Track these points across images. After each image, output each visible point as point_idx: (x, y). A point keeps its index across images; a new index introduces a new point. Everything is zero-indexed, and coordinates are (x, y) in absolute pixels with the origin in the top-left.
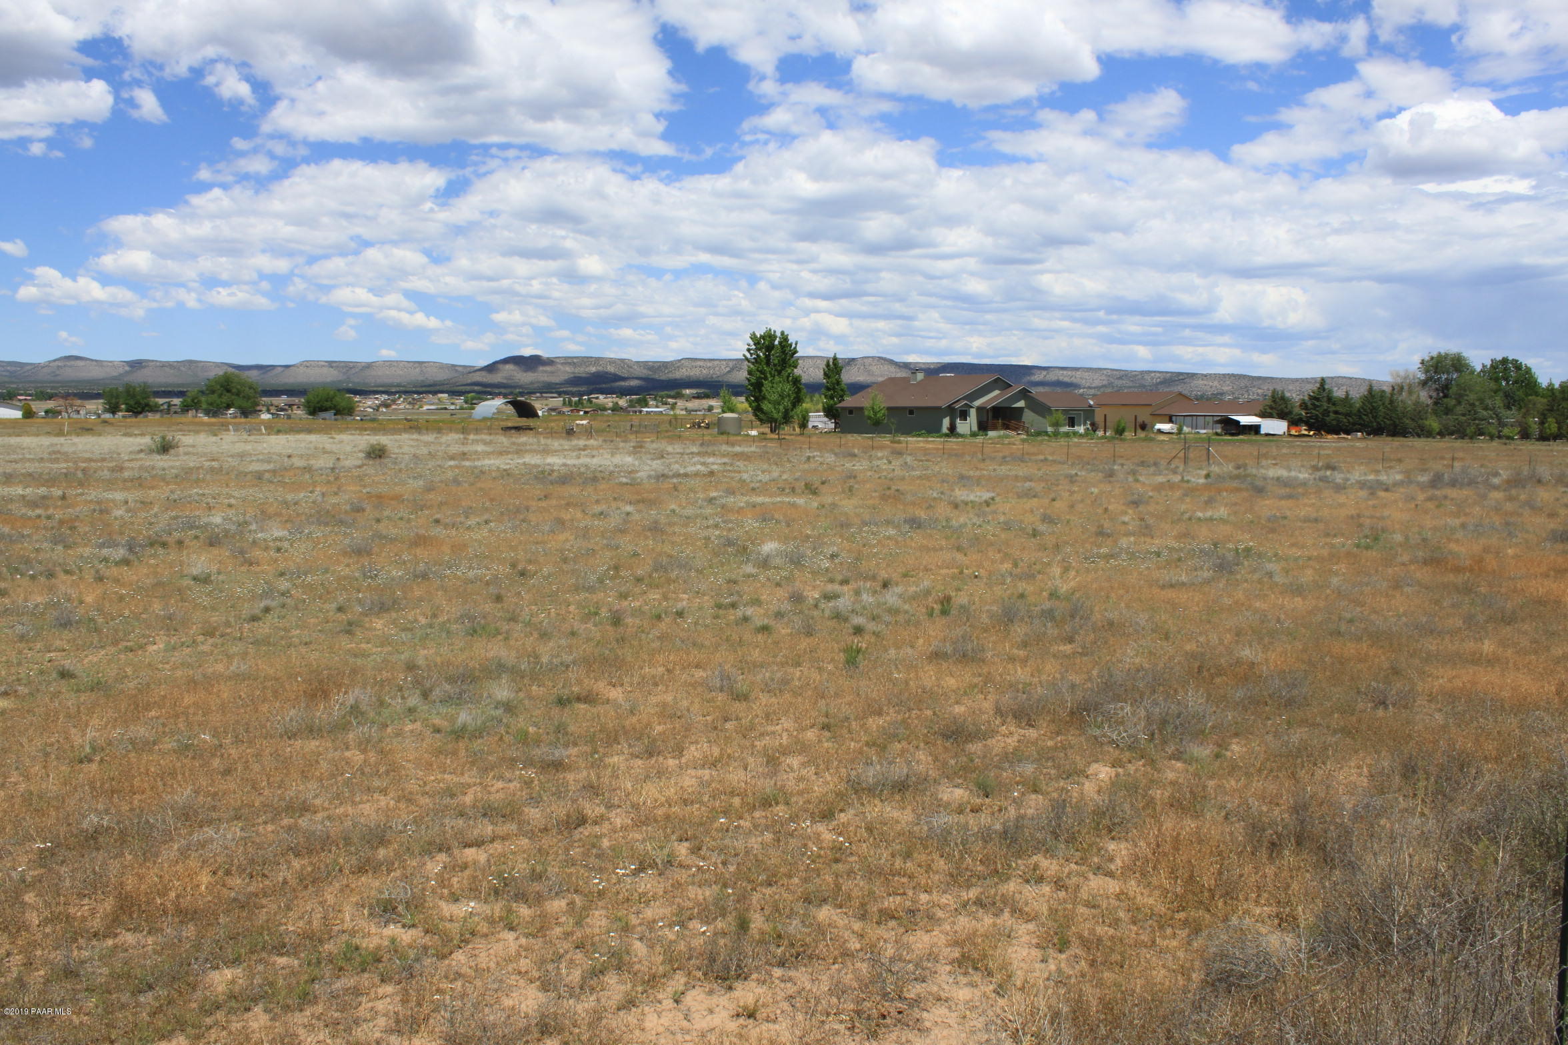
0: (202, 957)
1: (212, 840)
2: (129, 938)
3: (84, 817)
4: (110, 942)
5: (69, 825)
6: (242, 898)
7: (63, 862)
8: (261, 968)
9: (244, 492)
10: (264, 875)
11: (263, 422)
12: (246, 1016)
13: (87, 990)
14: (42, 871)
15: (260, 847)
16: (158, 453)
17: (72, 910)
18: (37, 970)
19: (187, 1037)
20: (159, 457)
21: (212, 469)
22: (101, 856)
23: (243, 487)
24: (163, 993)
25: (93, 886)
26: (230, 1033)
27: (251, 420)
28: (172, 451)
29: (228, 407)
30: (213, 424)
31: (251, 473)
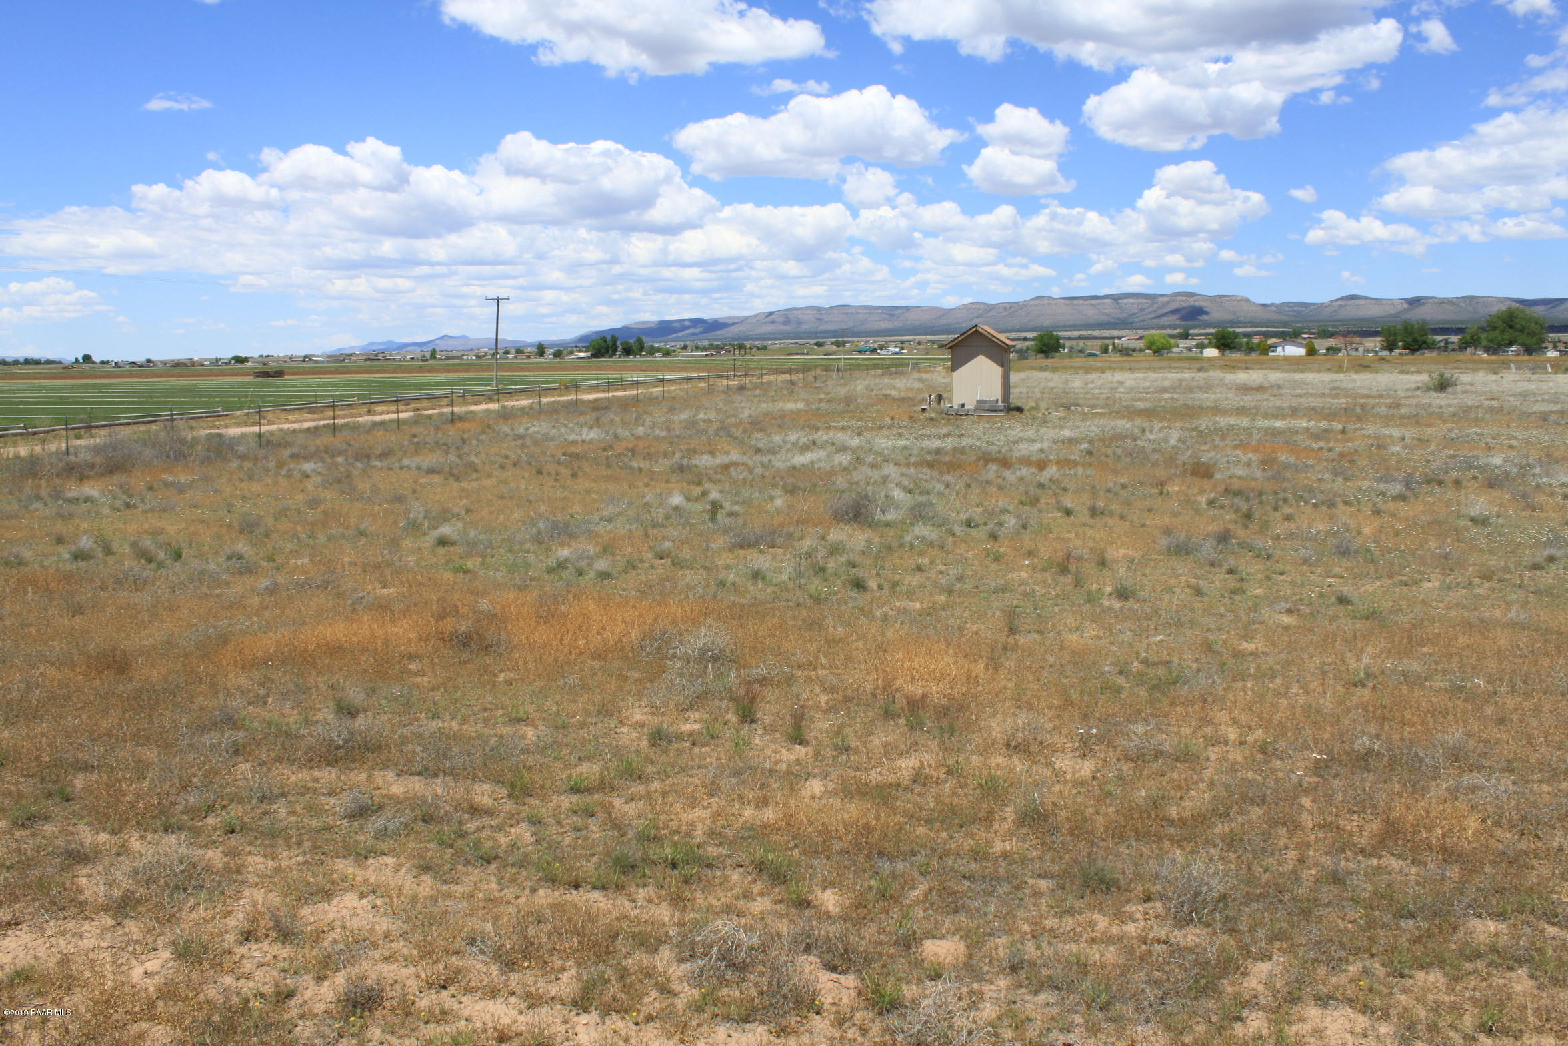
0: (1466, 901)
1: (1481, 787)
2: (1394, 863)
3: (1357, 738)
4: (1375, 862)
5: (1343, 742)
6: (1511, 853)
7: (1336, 776)
8: (1527, 930)
9: (1527, 434)
10: (1537, 836)
11: (1549, 360)
12: (1508, 975)
13: (1352, 899)
14: (1317, 780)
15: (1534, 804)
16: (1436, 390)
17: (1341, 822)
18: (1310, 868)
19: (1446, 975)
20: (1435, 395)
21: (1492, 409)
22: (1371, 777)
23: (1526, 428)
24: (1424, 925)
25: (1362, 805)
26: (1490, 986)
27: (1535, 357)
28: (1450, 389)
29: (1510, 344)
30: (1492, 362)
31: (1535, 413)
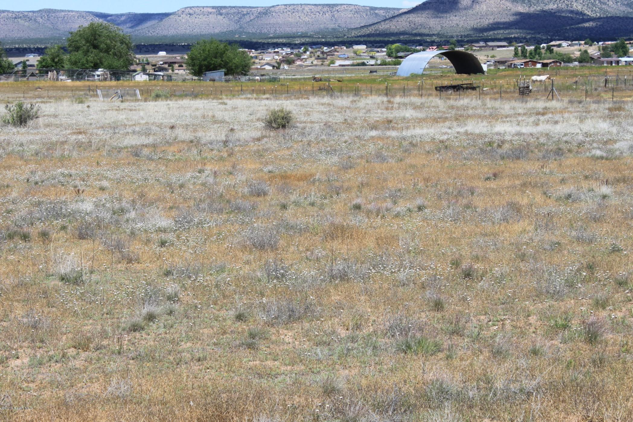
9: (119, 173)
11: (138, 85)
16: (14, 124)
20: (15, 130)
21: (79, 145)
23: (117, 166)
27: (124, 82)
28: (30, 123)
29: (96, 67)
30: (77, 89)
31: (126, 147)
